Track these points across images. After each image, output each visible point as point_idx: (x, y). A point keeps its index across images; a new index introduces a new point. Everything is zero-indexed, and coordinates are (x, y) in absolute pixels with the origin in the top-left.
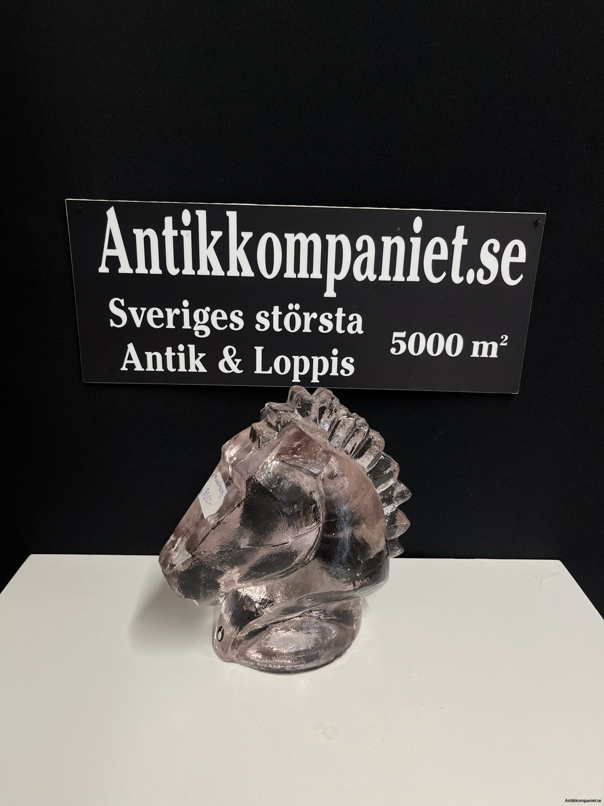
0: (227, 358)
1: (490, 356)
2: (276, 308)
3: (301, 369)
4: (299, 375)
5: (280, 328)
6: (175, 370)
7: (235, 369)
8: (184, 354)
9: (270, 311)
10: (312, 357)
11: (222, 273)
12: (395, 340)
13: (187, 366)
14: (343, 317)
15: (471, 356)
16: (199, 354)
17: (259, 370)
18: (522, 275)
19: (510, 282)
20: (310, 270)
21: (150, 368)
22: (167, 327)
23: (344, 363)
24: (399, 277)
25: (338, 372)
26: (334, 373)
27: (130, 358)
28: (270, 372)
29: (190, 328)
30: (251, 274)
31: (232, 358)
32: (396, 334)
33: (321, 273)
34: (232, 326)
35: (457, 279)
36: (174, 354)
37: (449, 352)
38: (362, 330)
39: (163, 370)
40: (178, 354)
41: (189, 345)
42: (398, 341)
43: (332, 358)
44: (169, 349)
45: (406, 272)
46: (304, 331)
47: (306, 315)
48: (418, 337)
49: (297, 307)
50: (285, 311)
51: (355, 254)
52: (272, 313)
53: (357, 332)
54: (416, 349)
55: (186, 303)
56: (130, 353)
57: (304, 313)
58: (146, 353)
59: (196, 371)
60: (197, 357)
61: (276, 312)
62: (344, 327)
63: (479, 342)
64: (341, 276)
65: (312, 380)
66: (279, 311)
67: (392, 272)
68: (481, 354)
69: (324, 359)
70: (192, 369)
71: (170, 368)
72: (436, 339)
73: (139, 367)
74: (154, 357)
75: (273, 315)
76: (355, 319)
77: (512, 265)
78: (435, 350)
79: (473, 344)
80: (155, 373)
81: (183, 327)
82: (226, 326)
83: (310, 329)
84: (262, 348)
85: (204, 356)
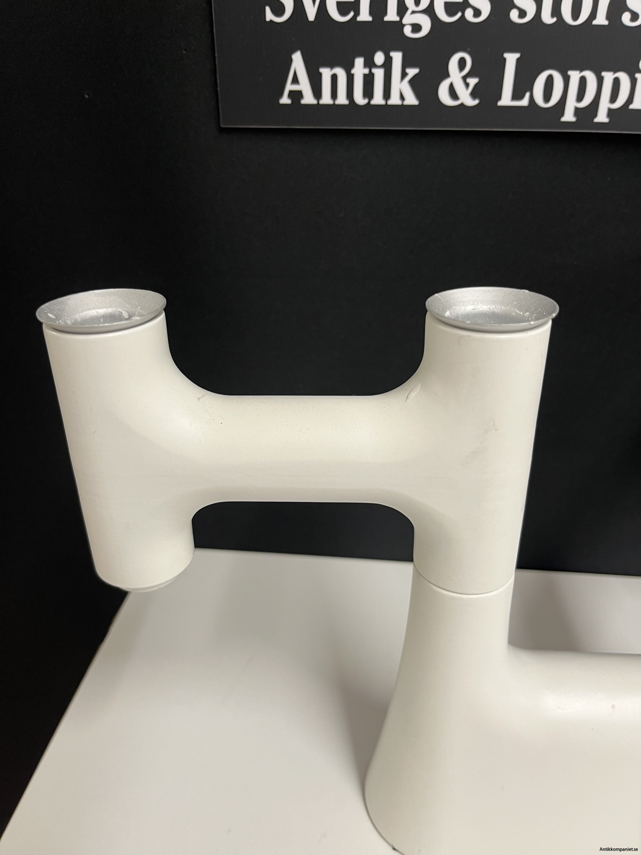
0: (455, 76)
3: (580, 97)
4: (576, 107)
5: (552, 16)
6: (366, 101)
7: (465, 97)
8: (382, 70)
10: (603, 73)
13: (387, 94)
16: (408, 70)
17: (506, 100)
21: (326, 99)
22: (359, 19)
26: (637, 104)
27: (295, 80)
28: (525, 102)
29: (398, 19)
31: (462, 77)
34: (469, 14)
36: (367, 71)
39: (347, 102)
40: (374, 71)
41: (392, 54)
44: (359, 62)
46: (594, 22)
56: (295, 69)
58: (322, 70)
59: (401, 103)
60: (404, 75)
65: (596, 115)
69: (624, 78)
70: (395, 100)
71: (360, 99)
73: (308, 99)
74: (334, 78)
80: (334, 108)
81: (386, 19)
82: (459, 15)
83: (607, 18)
84: (518, 55)
85: (415, 76)
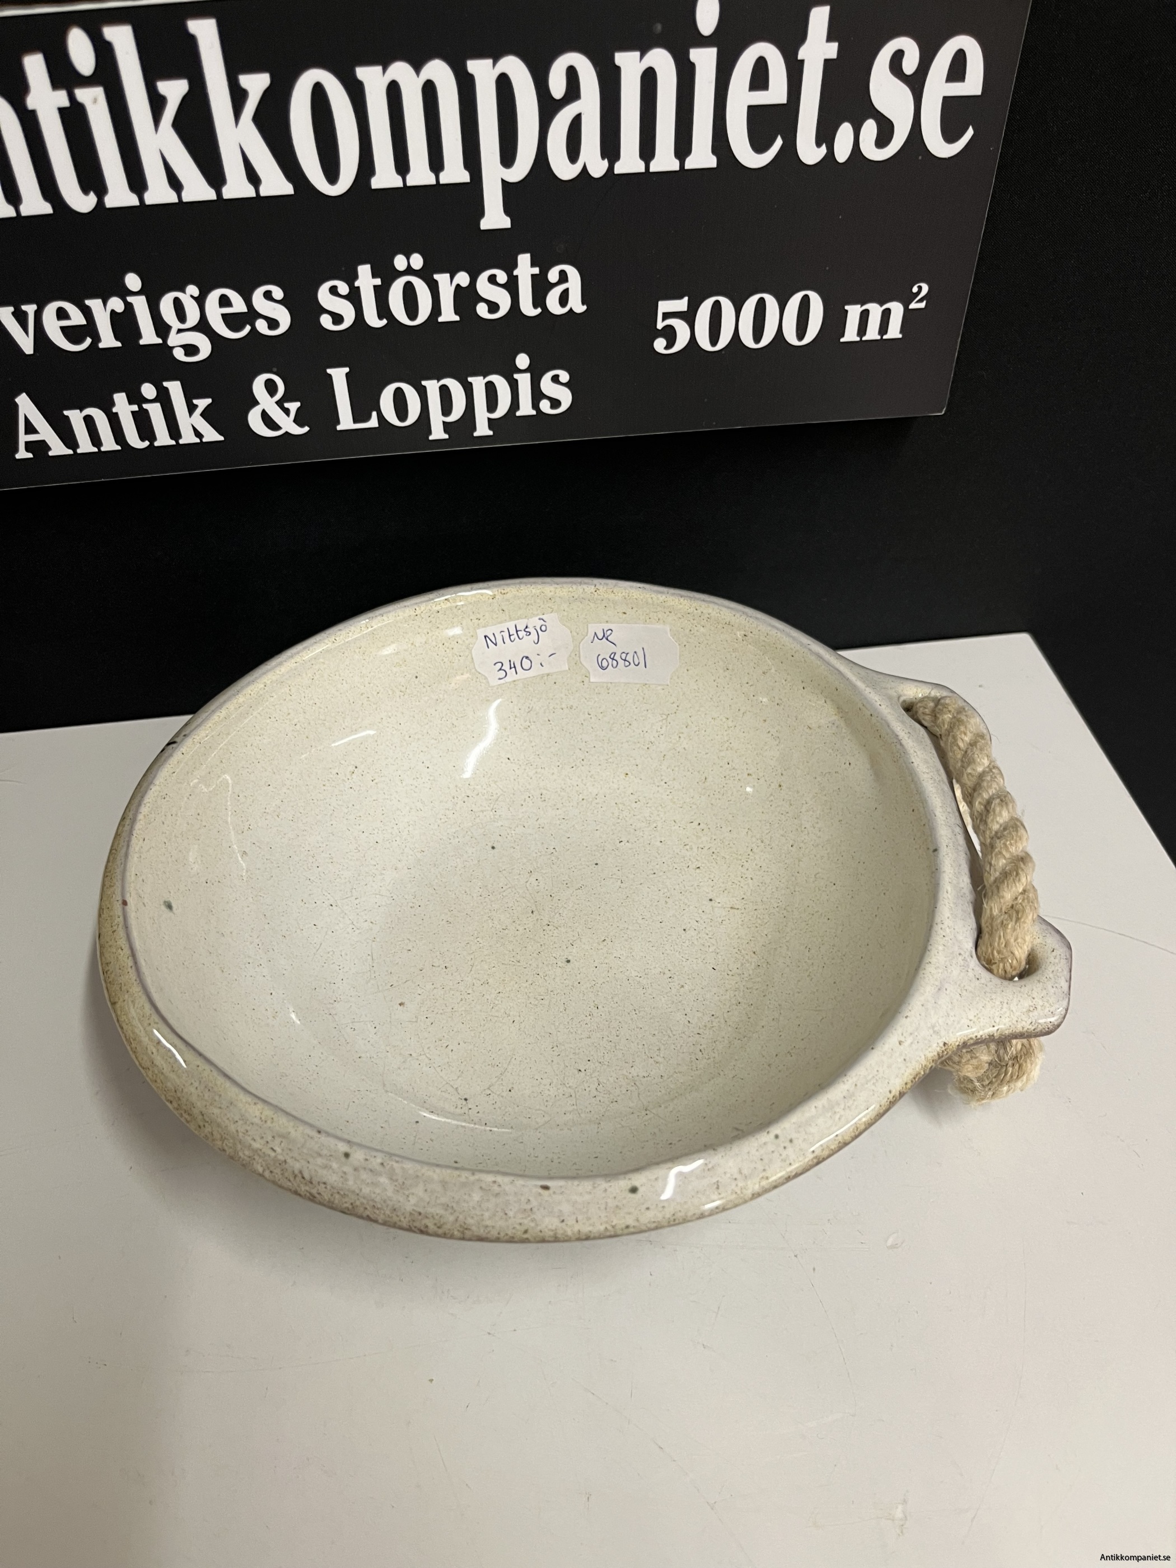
0: (266, 402)
1: (885, 337)
2: (364, 271)
3: (447, 407)
4: (444, 423)
5: (380, 317)
6: (147, 443)
7: (288, 425)
8: (158, 405)
9: (351, 278)
10: (470, 379)
11: (210, 195)
12: (663, 320)
13: (174, 430)
14: (532, 275)
15: (842, 340)
16: (195, 402)
17: (346, 422)
18: (971, 127)
19: (940, 148)
20: (436, 163)
21: (85, 446)
22: (101, 345)
23: (546, 384)
24: (665, 161)
25: (535, 405)
26: (525, 409)
27: (30, 429)
28: (373, 422)
29: (160, 341)
30: (287, 188)
31: (277, 403)
32: (664, 306)
33: (467, 166)
34: (262, 326)
35: (810, 153)
36: (135, 408)
37: (791, 336)
38: (583, 303)
39: (119, 448)
40: (145, 406)
41: (165, 384)
42: (670, 322)
43: (516, 376)
44: (120, 398)
45: (683, 146)
46: (440, 319)
47: (442, 279)
48: (717, 306)
49: (417, 261)
50: (386, 274)
51: (548, 108)
52: (357, 284)
53: (571, 309)
54: (714, 336)
55: (133, 281)
56: (26, 416)
57: (436, 277)
58: (66, 413)
59: (198, 440)
60: (191, 408)
61: (366, 279)
62: (539, 300)
63: (859, 306)
64: (519, 172)
65: (475, 429)
66: (374, 276)
67: (647, 151)
68: (865, 334)
69: (500, 382)
70: (188, 438)
71: (134, 441)
72: (761, 308)
73: (58, 448)
74: (89, 420)
75: (358, 288)
76: (563, 277)
77: (948, 102)
78: (758, 335)
79: (846, 311)
80: (101, 457)
81: (142, 342)
82: (248, 328)
83: (456, 313)
84: (347, 370)
85: (209, 406)
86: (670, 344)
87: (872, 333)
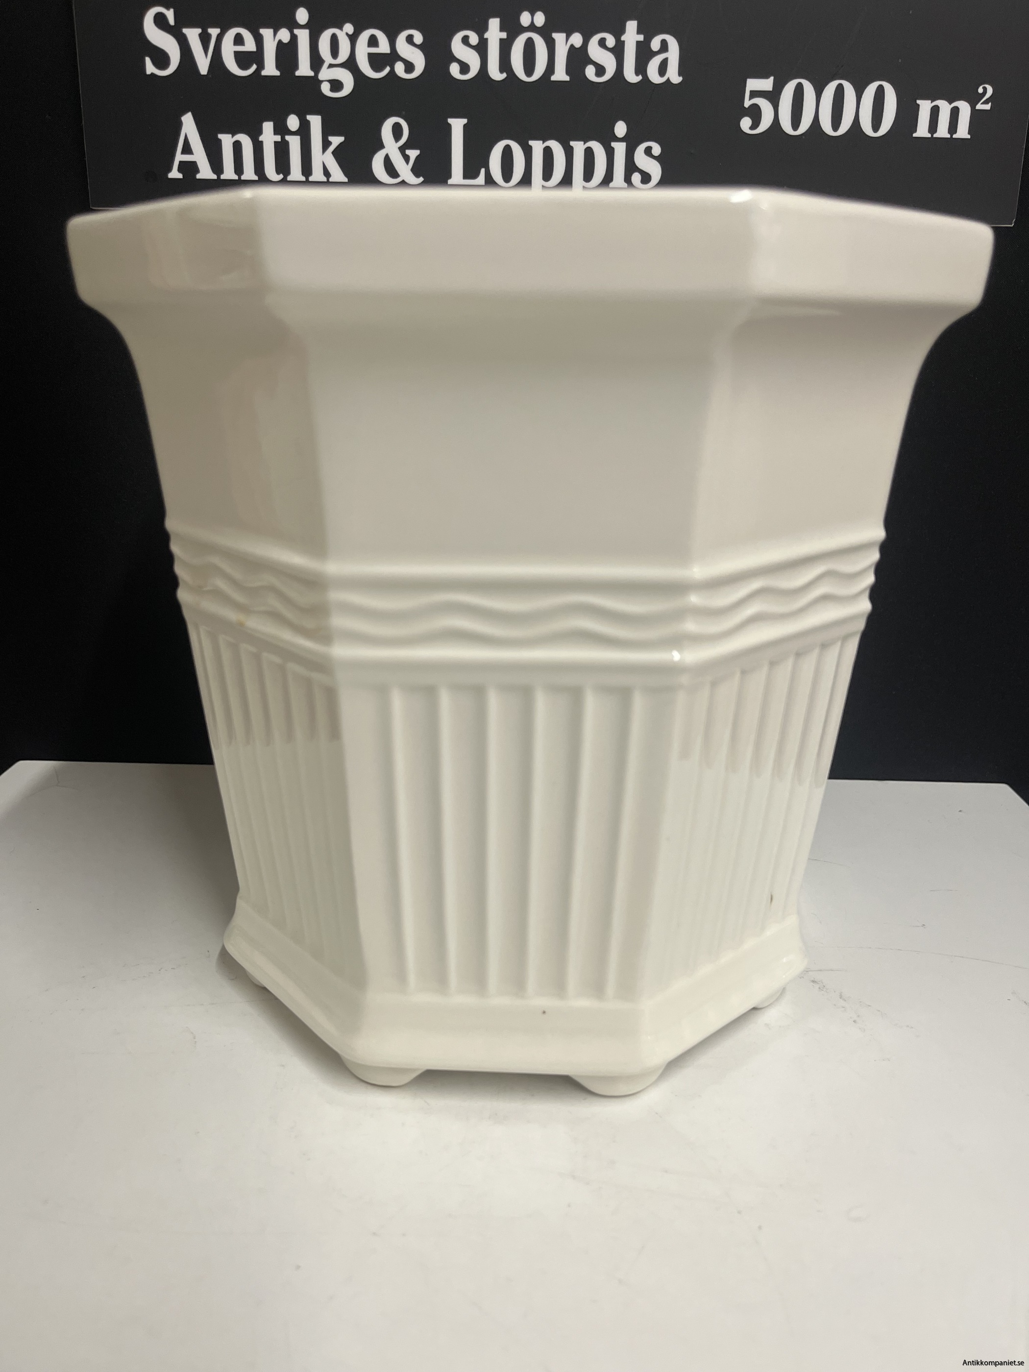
0: (391, 146)
1: (954, 136)
2: (494, 24)
3: (548, 173)
4: (544, 187)
5: (501, 71)
6: (281, 176)
7: (407, 175)
8: (298, 138)
9: (482, 29)
10: (572, 143)
12: (750, 99)
13: (307, 168)
14: (638, 43)
15: (915, 135)
16: (331, 138)
17: (457, 177)
21: (229, 173)
22: (263, 73)
23: (640, 156)
25: (628, 178)
26: (618, 182)
27: (187, 150)
28: (481, 180)
29: (312, 74)
31: (400, 148)
32: (752, 84)
34: (400, 69)
36: (278, 138)
37: (867, 126)
38: (679, 74)
39: (256, 178)
40: (287, 138)
41: (309, 117)
42: (756, 100)
43: (613, 144)
44: (268, 127)
46: (553, 78)
47: (559, 38)
48: (799, 88)
49: (540, 19)
50: (512, 29)
52: (486, 36)
53: (668, 79)
54: (796, 120)
55: (302, 16)
56: (186, 136)
57: (554, 35)
58: (220, 136)
59: (325, 179)
60: (326, 144)
61: (494, 32)
62: (641, 67)
63: (930, 101)
66: (502, 29)
68: (936, 131)
69: (598, 149)
70: (317, 176)
71: (272, 174)
72: (839, 93)
73: (205, 172)
74: (237, 146)
75: (487, 39)
76: (664, 47)
78: (836, 122)
79: (919, 105)
80: (239, 185)
81: (297, 73)
82: (388, 69)
83: (567, 73)
84: (465, 121)
85: (341, 144)
86: (754, 126)
87: (942, 131)
